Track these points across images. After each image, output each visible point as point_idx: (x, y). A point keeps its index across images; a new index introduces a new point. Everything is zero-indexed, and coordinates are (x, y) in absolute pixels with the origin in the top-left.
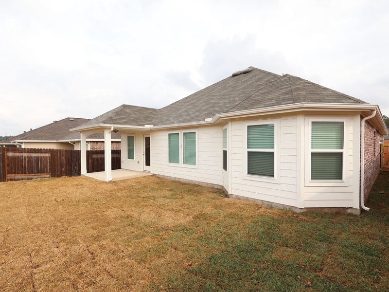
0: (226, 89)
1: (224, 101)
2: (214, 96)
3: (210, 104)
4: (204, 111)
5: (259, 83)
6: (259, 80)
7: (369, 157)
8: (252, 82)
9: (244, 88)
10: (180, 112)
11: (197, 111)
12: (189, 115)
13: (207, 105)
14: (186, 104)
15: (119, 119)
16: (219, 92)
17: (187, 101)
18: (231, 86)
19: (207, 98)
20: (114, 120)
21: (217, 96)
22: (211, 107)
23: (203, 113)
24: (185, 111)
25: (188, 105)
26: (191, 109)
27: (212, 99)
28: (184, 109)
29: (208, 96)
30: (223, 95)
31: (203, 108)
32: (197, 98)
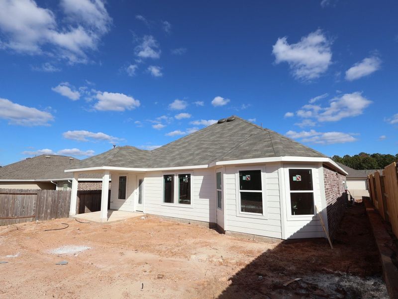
0: (214, 135)
1: (214, 147)
2: (204, 141)
3: (201, 148)
4: (198, 154)
5: (243, 132)
6: (243, 129)
7: (334, 196)
8: (236, 130)
9: (230, 136)
10: (174, 155)
11: (191, 155)
12: (183, 158)
13: (199, 149)
14: (179, 147)
15: (117, 161)
16: (208, 138)
17: (178, 144)
18: (218, 132)
19: (198, 143)
20: (113, 162)
21: (207, 141)
22: (203, 152)
23: (197, 157)
24: (178, 154)
25: (180, 149)
26: (183, 152)
27: (204, 144)
28: (177, 152)
29: (198, 141)
30: (212, 141)
31: (197, 152)
32: (187, 142)
